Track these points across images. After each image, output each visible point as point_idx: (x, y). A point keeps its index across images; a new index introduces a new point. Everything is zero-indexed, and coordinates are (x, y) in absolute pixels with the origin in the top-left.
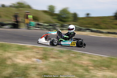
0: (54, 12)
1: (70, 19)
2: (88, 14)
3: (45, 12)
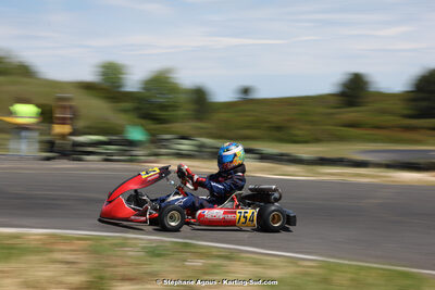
0: (119, 87)
1: (181, 112)
2: (246, 91)
3: (88, 87)
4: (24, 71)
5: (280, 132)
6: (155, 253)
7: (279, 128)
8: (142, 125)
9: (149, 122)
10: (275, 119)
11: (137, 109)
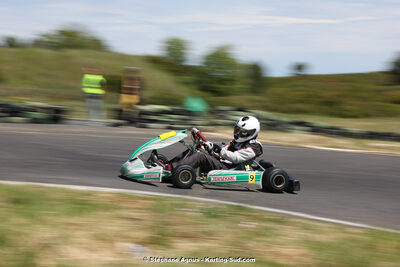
0: (181, 61)
1: (237, 86)
2: (300, 67)
3: (154, 61)
4: (97, 45)
5: (331, 107)
6: (211, 214)
7: (330, 103)
8: (203, 97)
9: (208, 94)
10: (326, 94)
11: (198, 82)
